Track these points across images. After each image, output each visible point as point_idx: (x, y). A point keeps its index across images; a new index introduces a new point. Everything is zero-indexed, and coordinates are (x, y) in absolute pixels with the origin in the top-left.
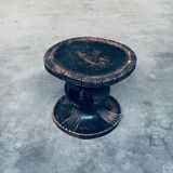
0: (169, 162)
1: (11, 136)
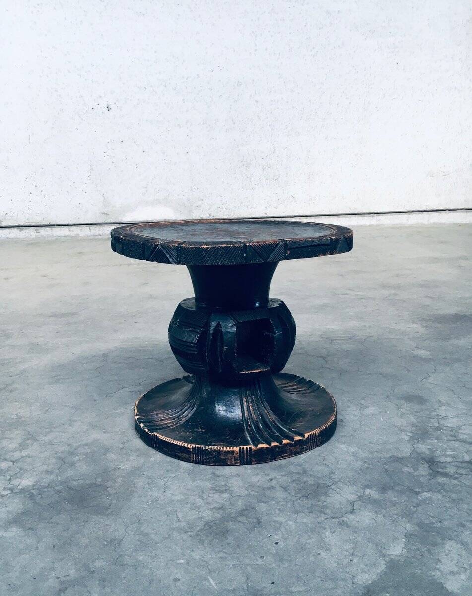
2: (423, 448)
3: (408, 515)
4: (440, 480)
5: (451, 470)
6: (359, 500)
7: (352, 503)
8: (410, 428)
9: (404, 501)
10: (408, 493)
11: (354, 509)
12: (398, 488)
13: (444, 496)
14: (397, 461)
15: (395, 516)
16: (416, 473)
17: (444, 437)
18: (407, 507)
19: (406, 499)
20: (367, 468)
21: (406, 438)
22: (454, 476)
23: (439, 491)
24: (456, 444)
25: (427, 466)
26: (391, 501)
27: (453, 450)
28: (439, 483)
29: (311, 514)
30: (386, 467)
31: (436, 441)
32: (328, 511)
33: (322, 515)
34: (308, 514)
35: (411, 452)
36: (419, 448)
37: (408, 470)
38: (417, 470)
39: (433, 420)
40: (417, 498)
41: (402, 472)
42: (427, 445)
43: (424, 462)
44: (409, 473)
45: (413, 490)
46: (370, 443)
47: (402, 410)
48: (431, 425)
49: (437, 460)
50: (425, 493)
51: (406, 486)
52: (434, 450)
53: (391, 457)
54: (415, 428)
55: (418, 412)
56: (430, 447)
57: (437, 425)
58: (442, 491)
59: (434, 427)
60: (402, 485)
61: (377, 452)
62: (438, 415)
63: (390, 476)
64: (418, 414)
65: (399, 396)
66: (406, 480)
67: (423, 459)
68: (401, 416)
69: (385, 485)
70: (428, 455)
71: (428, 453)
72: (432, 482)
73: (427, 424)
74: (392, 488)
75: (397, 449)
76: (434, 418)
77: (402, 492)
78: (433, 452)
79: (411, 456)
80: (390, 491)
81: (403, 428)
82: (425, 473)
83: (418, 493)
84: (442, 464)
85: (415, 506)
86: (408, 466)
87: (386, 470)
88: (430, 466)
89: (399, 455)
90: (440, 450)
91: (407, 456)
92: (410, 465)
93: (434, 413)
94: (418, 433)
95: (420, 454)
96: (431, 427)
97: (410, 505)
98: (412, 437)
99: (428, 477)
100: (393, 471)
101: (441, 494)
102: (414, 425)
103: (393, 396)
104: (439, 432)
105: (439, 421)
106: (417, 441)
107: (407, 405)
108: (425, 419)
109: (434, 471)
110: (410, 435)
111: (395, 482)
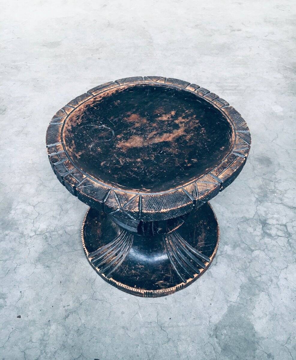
0: (291, 266)
1: (29, 209)
2: (262, 210)
3: (244, 269)
4: (267, 240)
5: (273, 232)
8: (257, 190)
10: (247, 250)
11: (217, 263)
12: (243, 246)
13: (266, 255)
15: (238, 270)
16: (255, 233)
17: (276, 200)
18: (245, 262)
19: (245, 256)
21: (254, 199)
22: (274, 237)
23: (264, 250)
24: (281, 207)
25: (261, 226)
26: (237, 257)
27: (278, 213)
28: (265, 243)
30: (239, 226)
31: (270, 204)
35: (254, 213)
36: (259, 210)
37: (250, 230)
38: (255, 230)
39: (272, 183)
40: (251, 255)
41: (247, 232)
42: (264, 207)
43: (260, 223)
44: (250, 233)
45: (250, 248)
46: (233, 203)
47: (256, 172)
48: (270, 188)
49: (267, 222)
50: (256, 251)
51: (246, 244)
52: (267, 212)
53: (242, 218)
54: (260, 191)
55: (264, 174)
56: (265, 209)
57: (273, 188)
58: (266, 249)
59: (271, 190)
60: (245, 243)
61: (236, 212)
62: (276, 178)
63: (239, 234)
64: (264, 177)
65: (256, 157)
66: (248, 239)
67: (260, 220)
68: (254, 178)
69: (236, 243)
70: (264, 217)
71: (264, 215)
72: (262, 241)
73: (268, 187)
74: (239, 246)
75: (247, 210)
76: (272, 181)
77: (244, 250)
78: (267, 214)
79: (254, 217)
80: (238, 248)
81: (253, 190)
82: (259, 234)
83: (252, 251)
84: (270, 226)
85: (249, 262)
86: (250, 227)
87: (238, 229)
88: (263, 227)
89: (247, 216)
90: (270, 213)
91: (251, 217)
92: (252, 226)
93: (274, 176)
94: (261, 196)
95: (259, 216)
96: (270, 189)
97: (246, 261)
98: (257, 199)
99: (260, 237)
100: (242, 231)
101: (265, 252)
102: (260, 188)
103: (253, 157)
104: (274, 195)
105: (275, 184)
106: (259, 203)
107: (259, 167)
108: (267, 181)
109: (264, 232)
110: (256, 197)
111: (241, 240)
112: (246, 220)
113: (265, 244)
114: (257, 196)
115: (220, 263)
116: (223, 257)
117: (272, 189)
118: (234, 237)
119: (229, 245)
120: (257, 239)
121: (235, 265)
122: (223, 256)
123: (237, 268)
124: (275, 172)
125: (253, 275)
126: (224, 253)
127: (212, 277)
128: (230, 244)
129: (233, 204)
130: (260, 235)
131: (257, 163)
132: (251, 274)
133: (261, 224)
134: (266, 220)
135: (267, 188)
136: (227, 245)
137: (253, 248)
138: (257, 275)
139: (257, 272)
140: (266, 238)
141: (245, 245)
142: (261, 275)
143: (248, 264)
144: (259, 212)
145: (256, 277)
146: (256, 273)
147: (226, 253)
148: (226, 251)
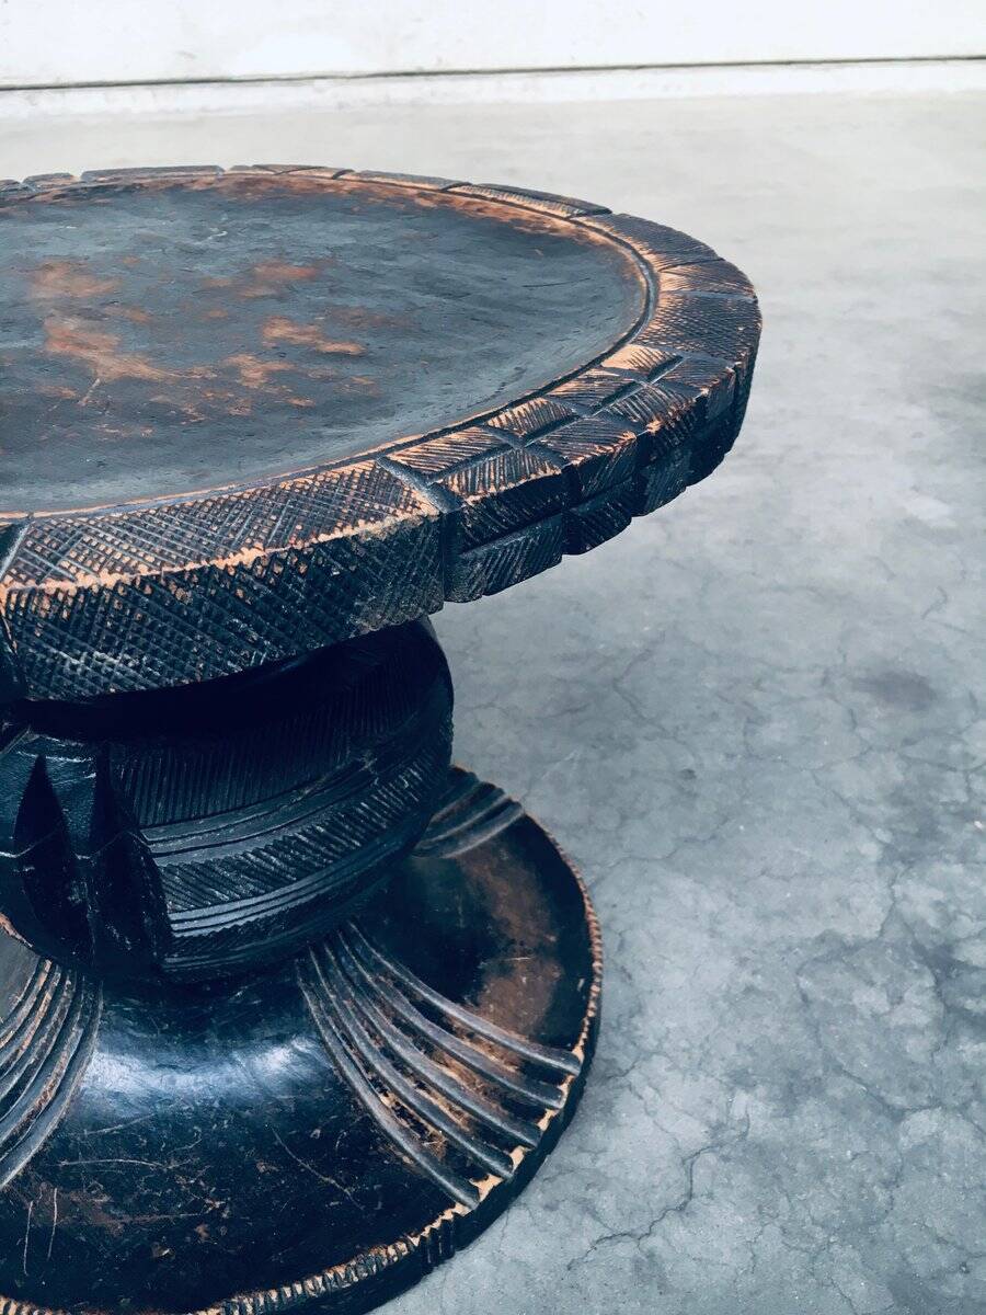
2: (920, 898)
3: (862, 1227)
4: (971, 1050)
6: (710, 1148)
7: (688, 1162)
8: (884, 810)
9: (855, 1156)
10: (866, 1114)
11: (691, 1195)
12: (838, 1089)
14: (839, 958)
15: (820, 1235)
16: (898, 1019)
18: (862, 1185)
19: (860, 1145)
20: (749, 990)
21: (872, 851)
23: (963, 1108)
25: (929, 981)
26: (811, 1156)
28: (963, 1066)
29: (550, 1218)
30: (805, 983)
31: (958, 869)
32: (606, 1202)
33: (588, 1221)
34: (540, 1214)
35: (883, 916)
36: (905, 897)
37: (870, 999)
38: (897, 1000)
39: (950, 775)
40: (894, 1141)
41: (852, 1011)
42: (932, 885)
43: (919, 962)
44: (875, 1016)
45: (881, 1099)
46: (763, 873)
47: (864, 732)
48: (945, 799)
49: (961, 956)
50: (921, 1117)
51: (859, 1081)
52: (952, 908)
53: (822, 939)
54: (895, 811)
55: (907, 742)
56: (939, 896)
57: (962, 797)
58: (974, 1104)
59: (952, 808)
60: (850, 1076)
61: (782, 914)
62: (966, 756)
63: (814, 1028)
64: (911, 752)
65: (861, 674)
66: (861, 1046)
67: (918, 948)
68: (859, 760)
69: (794, 1074)
70: (936, 932)
71: (932, 922)
72: (944, 1059)
73: (933, 793)
74: (816, 1088)
75: (844, 903)
76: (955, 770)
77: (847, 1110)
78: (949, 919)
79: (882, 932)
80: (810, 1105)
81: (862, 808)
82: (922, 1019)
83: (898, 1116)
84: (975, 976)
85: (886, 1184)
86: (871, 984)
87: (805, 998)
88: (938, 982)
89: (846, 930)
90: (969, 911)
91: (870, 933)
92: (879, 978)
93: (955, 748)
94: (906, 833)
95: (908, 928)
96: (944, 804)
97: (869, 1179)
98: (887, 847)
99: (931, 1038)
100: (826, 1005)
101: (970, 1120)
102: (897, 797)
103: (844, 675)
104: (969, 826)
105: (967, 780)
106: (901, 868)
107: (877, 712)
108: (928, 770)
109: (949, 1009)
110: (881, 842)
111: (828, 1059)
112: (839, 952)
113: (966, 1072)
114: (886, 837)
115: (710, 1196)
116: (726, 1159)
117: (956, 803)
118: (782, 1040)
119: (761, 1090)
120: (915, 1047)
121: (805, 1203)
122: (726, 1151)
123: (814, 1222)
124: (960, 733)
125: (919, 1264)
126: (734, 1133)
127: (663, 1287)
128: (763, 1082)
129: (763, 879)
130: (927, 1026)
131: (865, 698)
132: (904, 1258)
133: (926, 968)
134: (948, 948)
135: (931, 799)
136: (749, 1087)
137: (899, 1101)
138: (944, 1264)
139: (940, 1240)
140: (964, 1039)
141: (849, 1084)
142: (964, 1258)
143: (882, 1196)
144: (904, 908)
145: (939, 1276)
146: (936, 1248)
147: (745, 1134)
148: (746, 1121)
